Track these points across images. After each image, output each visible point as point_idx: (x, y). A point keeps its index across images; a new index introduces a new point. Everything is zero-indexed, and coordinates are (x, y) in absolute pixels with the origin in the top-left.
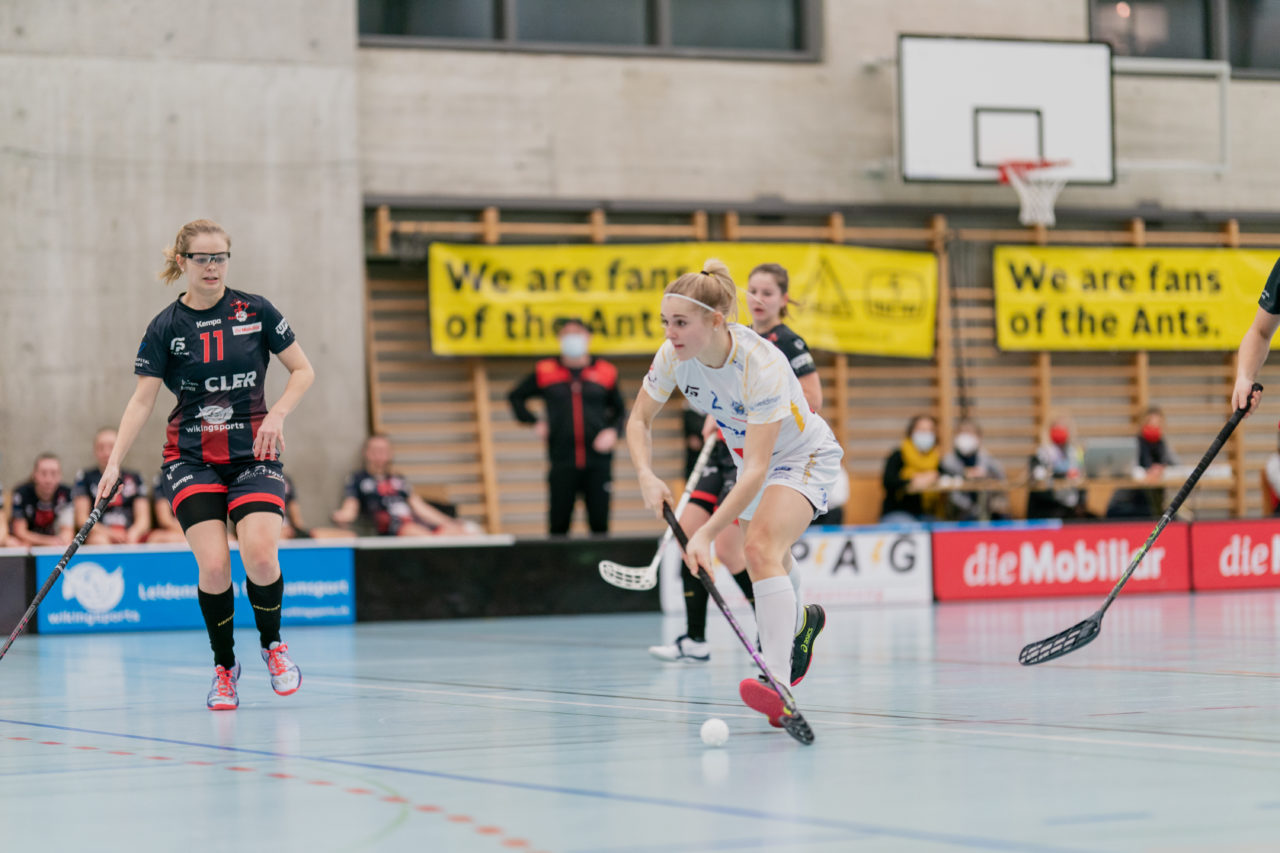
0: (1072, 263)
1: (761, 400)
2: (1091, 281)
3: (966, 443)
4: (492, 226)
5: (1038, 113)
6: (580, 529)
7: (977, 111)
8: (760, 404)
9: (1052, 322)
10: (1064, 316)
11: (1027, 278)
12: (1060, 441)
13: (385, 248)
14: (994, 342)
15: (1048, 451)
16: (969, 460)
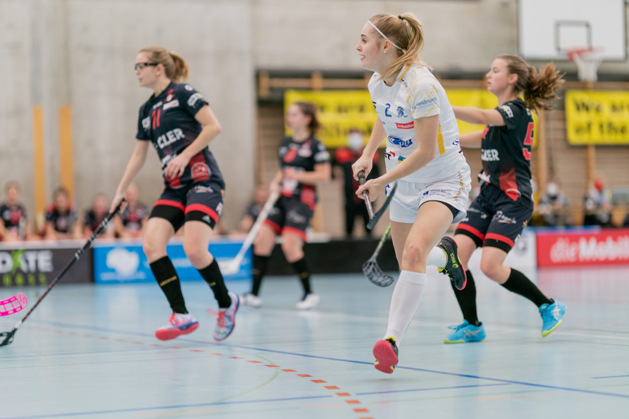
0: (605, 99)
1: (420, 101)
2: (614, 108)
3: (552, 189)
4: (318, 82)
5: (588, 26)
6: (359, 232)
7: (558, 24)
8: (419, 104)
9: (595, 129)
10: (601, 127)
11: (583, 107)
12: (599, 187)
13: (265, 93)
14: (565, 140)
15: (593, 193)
16: (553, 198)
